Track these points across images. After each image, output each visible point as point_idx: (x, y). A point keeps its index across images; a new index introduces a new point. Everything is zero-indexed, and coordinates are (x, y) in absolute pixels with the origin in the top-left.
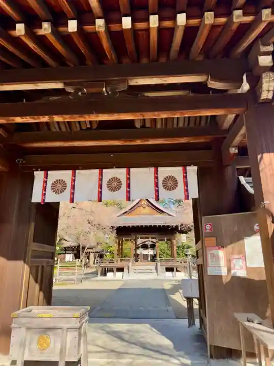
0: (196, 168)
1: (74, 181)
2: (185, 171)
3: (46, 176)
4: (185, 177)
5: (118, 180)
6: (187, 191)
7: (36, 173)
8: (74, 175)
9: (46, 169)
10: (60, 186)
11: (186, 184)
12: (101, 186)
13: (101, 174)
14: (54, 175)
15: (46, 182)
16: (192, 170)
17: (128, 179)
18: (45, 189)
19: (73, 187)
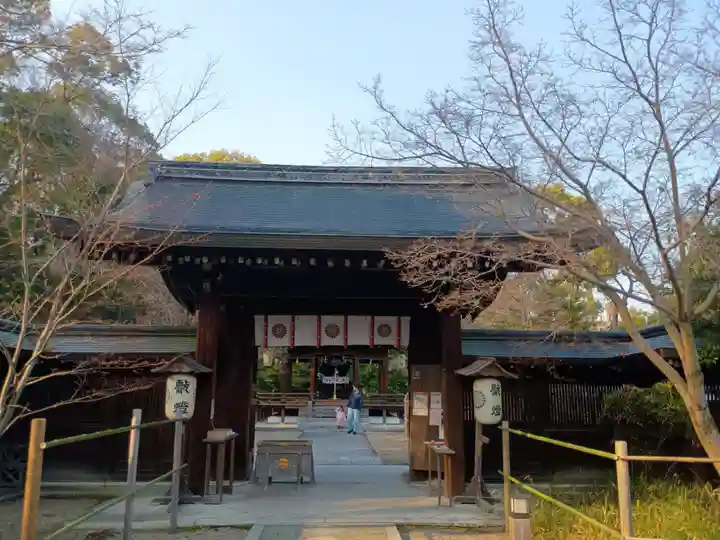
0: (409, 318)
1: (293, 326)
2: (399, 321)
3: (266, 320)
4: (399, 326)
5: (336, 327)
6: (399, 339)
7: (256, 317)
8: (293, 320)
11: (399, 335)
12: (319, 333)
13: (319, 320)
14: (273, 320)
15: (267, 326)
16: (406, 320)
17: (346, 326)
18: (266, 333)
19: (293, 334)
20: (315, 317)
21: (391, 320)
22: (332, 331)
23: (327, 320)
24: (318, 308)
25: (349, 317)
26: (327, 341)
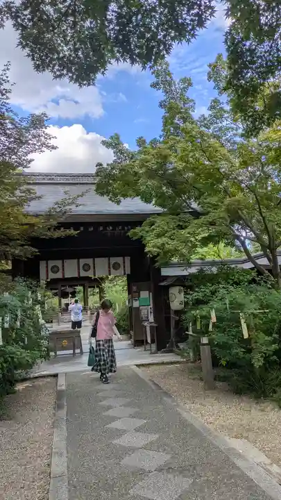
0: (129, 258)
1: (63, 266)
2: (124, 260)
3: (47, 264)
4: (124, 262)
5: (88, 265)
6: (124, 270)
7: (41, 262)
8: (63, 263)
9: (47, 259)
10: (56, 269)
11: (124, 267)
12: (79, 269)
13: (78, 262)
14: (51, 263)
15: (47, 267)
16: (128, 259)
17: (94, 264)
18: (47, 271)
19: (63, 270)
20: (76, 261)
21: (119, 260)
22: (86, 267)
23: (82, 261)
24: (77, 256)
25: (96, 259)
26: (83, 274)
